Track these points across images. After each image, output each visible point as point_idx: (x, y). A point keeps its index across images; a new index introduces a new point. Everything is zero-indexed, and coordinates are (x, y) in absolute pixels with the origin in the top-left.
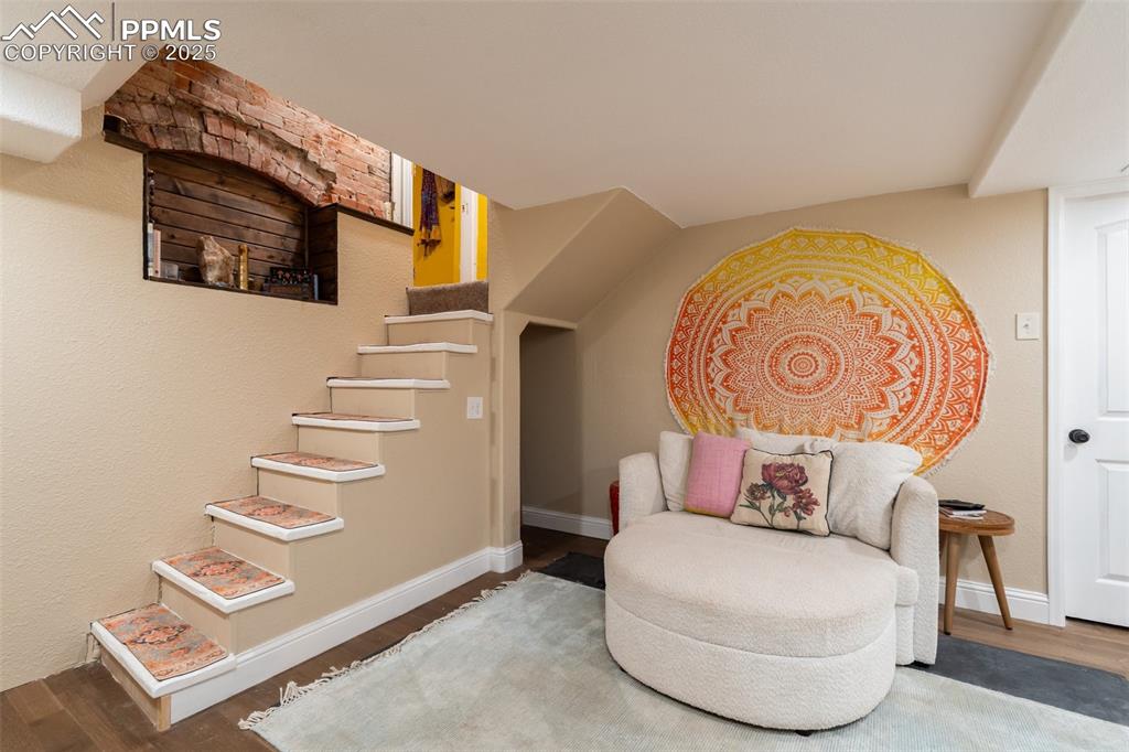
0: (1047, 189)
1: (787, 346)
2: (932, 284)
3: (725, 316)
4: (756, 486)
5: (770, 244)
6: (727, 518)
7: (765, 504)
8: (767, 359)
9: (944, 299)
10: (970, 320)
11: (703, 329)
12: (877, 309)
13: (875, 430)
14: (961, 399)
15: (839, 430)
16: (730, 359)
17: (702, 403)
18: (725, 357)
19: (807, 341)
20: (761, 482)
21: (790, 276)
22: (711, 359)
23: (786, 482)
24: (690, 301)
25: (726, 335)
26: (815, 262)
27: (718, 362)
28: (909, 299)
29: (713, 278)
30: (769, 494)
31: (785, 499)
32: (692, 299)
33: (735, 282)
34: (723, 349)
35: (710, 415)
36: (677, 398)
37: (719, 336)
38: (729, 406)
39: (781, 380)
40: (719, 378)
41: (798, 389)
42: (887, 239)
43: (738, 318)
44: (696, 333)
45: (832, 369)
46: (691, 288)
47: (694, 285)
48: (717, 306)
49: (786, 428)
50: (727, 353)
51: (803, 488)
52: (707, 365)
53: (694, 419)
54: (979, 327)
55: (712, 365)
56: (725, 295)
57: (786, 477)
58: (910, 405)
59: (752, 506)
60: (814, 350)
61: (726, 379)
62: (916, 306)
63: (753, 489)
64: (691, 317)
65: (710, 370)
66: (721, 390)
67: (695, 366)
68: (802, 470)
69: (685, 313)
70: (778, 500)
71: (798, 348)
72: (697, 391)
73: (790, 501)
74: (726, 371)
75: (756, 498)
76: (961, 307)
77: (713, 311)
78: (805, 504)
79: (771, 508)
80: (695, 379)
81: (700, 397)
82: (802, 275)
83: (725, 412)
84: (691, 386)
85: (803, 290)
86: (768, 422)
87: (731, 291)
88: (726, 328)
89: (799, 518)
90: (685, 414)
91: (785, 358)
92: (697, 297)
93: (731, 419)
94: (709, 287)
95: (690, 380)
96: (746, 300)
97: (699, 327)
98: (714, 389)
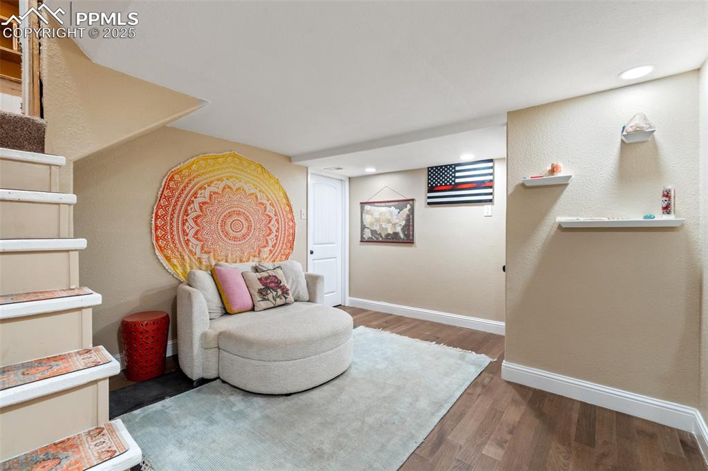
0: (307, 168)
1: (230, 215)
2: (282, 194)
3: (196, 193)
4: (261, 289)
5: (223, 156)
6: (253, 310)
7: (270, 296)
8: (220, 222)
9: (284, 201)
10: (291, 211)
11: (181, 200)
12: (265, 201)
13: (265, 257)
14: (288, 240)
15: (252, 258)
16: (199, 221)
17: (180, 249)
18: (195, 220)
19: (239, 214)
20: (263, 287)
21: (231, 177)
22: (186, 220)
23: (273, 285)
24: (172, 179)
25: (196, 206)
26: (242, 173)
27: (191, 222)
28: (275, 199)
29: (189, 167)
30: (269, 292)
31: (277, 292)
32: (172, 177)
33: (202, 174)
34: (194, 214)
35: (186, 257)
36: (160, 247)
37: (192, 205)
38: (198, 251)
39: (227, 234)
40: (192, 233)
41: (235, 239)
42: (269, 171)
43: (203, 196)
44: (176, 202)
45: (249, 228)
46: (173, 170)
47: (175, 168)
48: (190, 186)
49: (229, 260)
50: (197, 217)
51: (281, 285)
52: (184, 224)
53: (175, 261)
54: (294, 214)
55: (187, 224)
56: (196, 180)
57: (272, 282)
58: (275, 244)
59: (264, 299)
60: (242, 218)
61: (196, 233)
62: (277, 202)
63: (260, 292)
64: (172, 190)
65: (185, 228)
66: (193, 241)
67: (175, 224)
68: (275, 277)
69: (167, 186)
70: (274, 293)
71: (235, 217)
72: (177, 242)
73: (280, 292)
74: (197, 228)
75: (264, 295)
76: (289, 205)
77: (188, 189)
78: (285, 292)
79: (273, 297)
80: (175, 233)
81: (178, 245)
82: (237, 178)
83: (195, 254)
84: (172, 238)
85: (237, 186)
86: (220, 258)
87: (200, 178)
88: (197, 201)
89: (286, 298)
90: (168, 259)
91: (229, 221)
92: (176, 177)
93: (199, 258)
94: (185, 172)
95: (171, 234)
96: (209, 186)
97: (178, 198)
98: (188, 240)
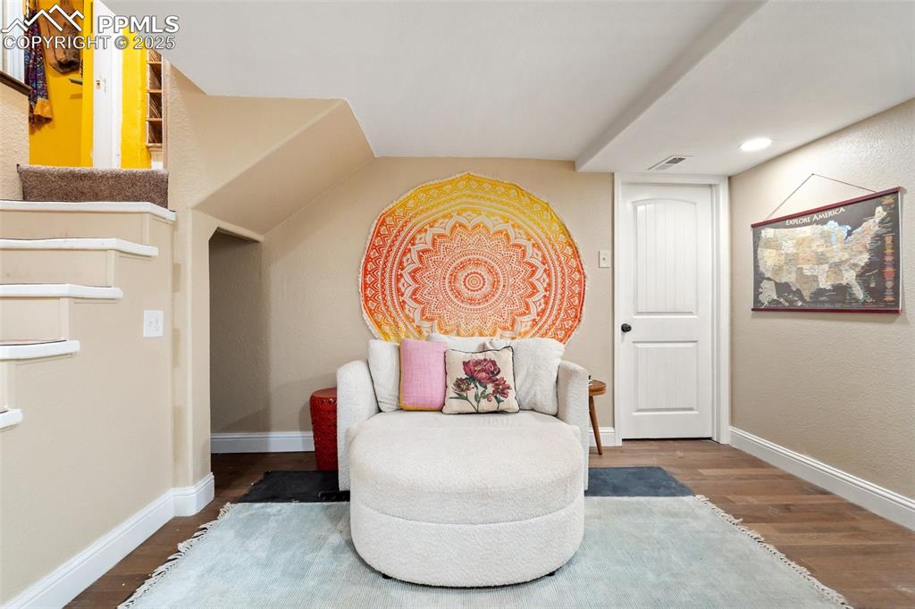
0: (613, 174)
1: (463, 266)
2: (556, 227)
3: (413, 238)
4: (461, 380)
5: (450, 182)
6: (440, 410)
7: (471, 394)
8: (447, 276)
9: (562, 238)
10: (576, 254)
11: (395, 249)
12: (523, 242)
13: (523, 330)
14: (571, 306)
15: (499, 331)
16: (418, 275)
17: (394, 314)
18: (413, 274)
19: (477, 263)
20: (464, 376)
21: (465, 210)
22: (401, 275)
23: (484, 374)
24: (383, 223)
25: (414, 255)
26: (483, 202)
27: (407, 278)
28: (543, 236)
29: (404, 204)
30: (472, 385)
31: (486, 387)
32: (384, 221)
33: (422, 211)
34: (412, 267)
35: (401, 324)
36: (370, 310)
37: (408, 255)
38: (417, 316)
39: (458, 294)
40: (408, 292)
41: (471, 301)
42: (530, 191)
43: (424, 241)
44: (388, 252)
45: (495, 285)
46: (384, 212)
47: (386, 209)
48: (406, 229)
49: (462, 332)
50: (415, 271)
51: (498, 377)
52: (398, 280)
53: (387, 329)
54: (582, 259)
55: (402, 280)
56: (414, 221)
57: (484, 370)
58: (543, 311)
59: (460, 397)
60: (483, 271)
61: (414, 293)
62: (546, 241)
63: (459, 383)
64: (384, 238)
65: (400, 285)
66: (410, 303)
67: (387, 281)
68: (494, 363)
69: (378, 234)
70: (481, 389)
71: (471, 269)
72: (389, 303)
73: (490, 388)
74: (415, 285)
75: (462, 390)
76: (571, 244)
77: (403, 234)
78: (502, 390)
79: (476, 396)
80: (387, 292)
81: (391, 309)
82: (474, 211)
83: (413, 321)
84: (384, 299)
85: (473, 223)
86: (448, 328)
87: (419, 217)
88: (414, 249)
89: (499, 401)
90: (379, 325)
91: (461, 275)
92: (389, 220)
93: (418, 327)
94: (399, 212)
95: (383, 293)
96: (431, 227)
97: (390, 247)
98: (404, 301)
